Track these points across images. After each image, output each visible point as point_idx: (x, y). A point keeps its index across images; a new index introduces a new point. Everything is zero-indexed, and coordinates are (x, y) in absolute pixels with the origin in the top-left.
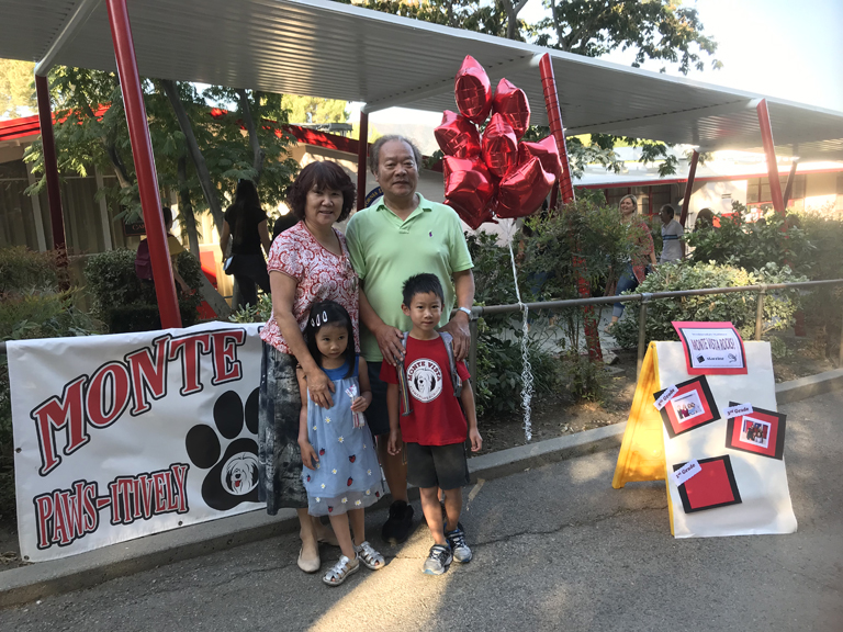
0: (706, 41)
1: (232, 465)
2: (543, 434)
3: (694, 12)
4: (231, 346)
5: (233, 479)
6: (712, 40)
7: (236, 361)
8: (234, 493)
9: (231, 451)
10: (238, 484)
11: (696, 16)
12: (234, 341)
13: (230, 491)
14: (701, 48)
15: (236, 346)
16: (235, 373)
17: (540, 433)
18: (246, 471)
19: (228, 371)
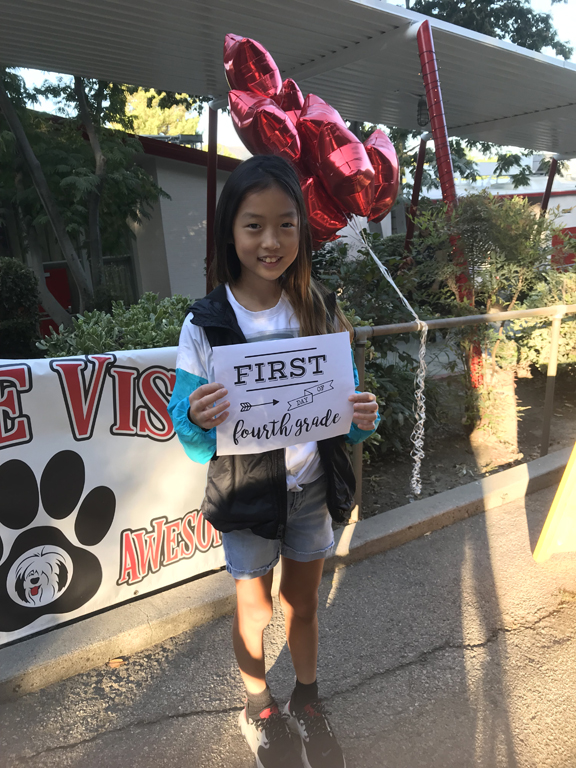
0: (561, 46)
1: (24, 566)
2: (438, 480)
3: (548, 17)
4: (10, 393)
5: (28, 585)
6: (568, 45)
7: (21, 415)
8: (31, 605)
9: (20, 547)
10: (34, 591)
11: (550, 21)
12: (13, 385)
13: (23, 603)
14: (557, 54)
15: (19, 393)
16: (20, 433)
17: (433, 478)
18: (47, 570)
19: (7, 431)
